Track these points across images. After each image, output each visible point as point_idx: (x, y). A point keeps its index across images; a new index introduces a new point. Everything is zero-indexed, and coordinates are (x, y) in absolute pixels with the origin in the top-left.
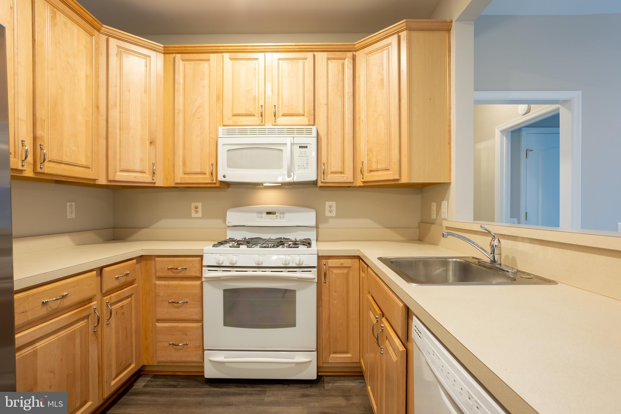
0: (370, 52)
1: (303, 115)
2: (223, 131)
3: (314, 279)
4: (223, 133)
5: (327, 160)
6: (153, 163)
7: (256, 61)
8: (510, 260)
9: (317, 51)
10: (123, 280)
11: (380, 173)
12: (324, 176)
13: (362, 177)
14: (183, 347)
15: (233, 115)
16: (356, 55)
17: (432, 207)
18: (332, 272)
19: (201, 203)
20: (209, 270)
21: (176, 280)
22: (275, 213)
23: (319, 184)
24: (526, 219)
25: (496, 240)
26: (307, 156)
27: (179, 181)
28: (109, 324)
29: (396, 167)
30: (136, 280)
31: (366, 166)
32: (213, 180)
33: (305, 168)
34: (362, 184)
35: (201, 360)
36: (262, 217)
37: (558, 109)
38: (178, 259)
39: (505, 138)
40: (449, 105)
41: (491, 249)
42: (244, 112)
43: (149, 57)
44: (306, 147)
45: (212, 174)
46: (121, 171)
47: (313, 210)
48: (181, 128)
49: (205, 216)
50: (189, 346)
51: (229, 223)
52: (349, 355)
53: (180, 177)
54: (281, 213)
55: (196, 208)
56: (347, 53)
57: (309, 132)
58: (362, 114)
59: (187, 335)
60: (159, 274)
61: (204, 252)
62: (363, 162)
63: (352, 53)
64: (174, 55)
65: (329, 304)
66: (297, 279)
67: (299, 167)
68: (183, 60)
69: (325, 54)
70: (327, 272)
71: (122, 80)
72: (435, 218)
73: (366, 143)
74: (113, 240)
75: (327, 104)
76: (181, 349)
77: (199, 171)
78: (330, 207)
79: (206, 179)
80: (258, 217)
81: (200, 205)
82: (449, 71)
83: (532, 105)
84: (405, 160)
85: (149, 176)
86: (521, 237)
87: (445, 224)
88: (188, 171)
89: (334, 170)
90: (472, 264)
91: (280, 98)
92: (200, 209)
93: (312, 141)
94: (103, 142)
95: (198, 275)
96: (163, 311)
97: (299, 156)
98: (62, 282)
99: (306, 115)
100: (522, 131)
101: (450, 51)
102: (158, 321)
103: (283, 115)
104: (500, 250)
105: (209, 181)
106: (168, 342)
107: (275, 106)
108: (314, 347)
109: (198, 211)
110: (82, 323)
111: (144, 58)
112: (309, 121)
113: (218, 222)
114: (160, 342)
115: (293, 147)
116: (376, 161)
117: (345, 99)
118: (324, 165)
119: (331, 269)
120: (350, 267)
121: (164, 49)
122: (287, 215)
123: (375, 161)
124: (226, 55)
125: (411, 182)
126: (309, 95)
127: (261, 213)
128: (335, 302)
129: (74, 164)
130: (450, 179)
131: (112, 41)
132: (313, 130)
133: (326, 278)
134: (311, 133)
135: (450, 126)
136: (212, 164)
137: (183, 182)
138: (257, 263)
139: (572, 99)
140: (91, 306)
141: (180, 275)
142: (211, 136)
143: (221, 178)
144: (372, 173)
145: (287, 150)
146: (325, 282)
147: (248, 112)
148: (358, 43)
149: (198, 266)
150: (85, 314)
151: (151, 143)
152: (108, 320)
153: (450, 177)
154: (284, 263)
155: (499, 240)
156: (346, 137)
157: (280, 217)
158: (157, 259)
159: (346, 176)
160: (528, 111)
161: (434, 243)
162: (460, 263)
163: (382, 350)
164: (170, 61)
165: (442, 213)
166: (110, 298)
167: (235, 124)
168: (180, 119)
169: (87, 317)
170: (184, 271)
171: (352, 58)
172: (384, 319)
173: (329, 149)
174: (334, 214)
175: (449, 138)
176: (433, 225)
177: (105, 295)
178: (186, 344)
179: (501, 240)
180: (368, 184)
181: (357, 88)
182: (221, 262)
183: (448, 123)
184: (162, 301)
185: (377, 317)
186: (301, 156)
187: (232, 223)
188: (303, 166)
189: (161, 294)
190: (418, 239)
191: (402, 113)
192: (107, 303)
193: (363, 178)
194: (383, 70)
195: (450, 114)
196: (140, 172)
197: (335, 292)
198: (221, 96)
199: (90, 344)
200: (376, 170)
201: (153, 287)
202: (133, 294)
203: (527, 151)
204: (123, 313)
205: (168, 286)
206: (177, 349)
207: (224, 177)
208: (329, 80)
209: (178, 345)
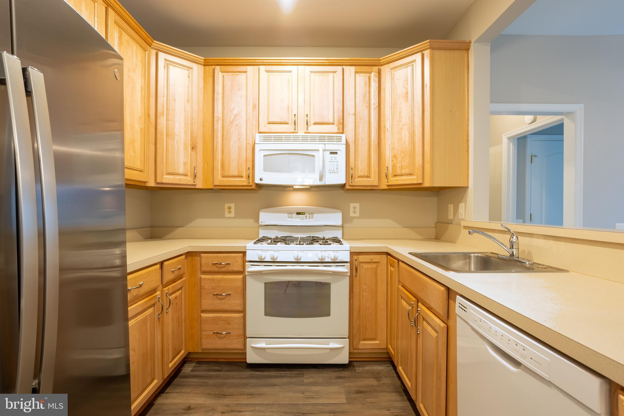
0: (395, 68)
1: (333, 124)
2: (260, 138)
3: (347, 272)
4: (260, 139)
5: (355, 165)
6: (194, 167)
7: (290, 74)
8: (526, 254)
9: (346, 65)
10: (176, 273)
11: (404, 178)
12: (352, 180)
13: (386, 181)
14: (226, 336)
15: (269, 123)
16: (381, 70)
17: (449, 209)
18: (362, 266)
19: (234, 204)
20: (251, 265)
21: (220, 275)
22: (304, 213)
23: (348, 187)
24: (531, 220)
25: (514, 237)
26: (337, 162)
27: (218, 184)
28: (168, 312)
29: (419, 171)
30: (184, 273)
31: (391, 171)
32: (249, 183)
33: (335, 172)
34: (386, 187)
35: (242, 348)
36: (292, 217)
37: (563, 119)
38: (222, 255)
39: (511, 144)
40: (467, 117)
41: (510, 245)
42: (278, 120)
43: (191, 68)
44: (336, 153)
45: (249, 177)
46: (168, 174)
47: (340, 211)
48: (220, 135)
49: (238, 216)
50: (231, 334)
51: (261, 222)
52: (377, 342)
53: (219, 180)
54: (310, 214)
55: (230, 208)
56: (374, 67)
57: (340, 139)
58: (387, 124)
59: (230, 325)
60: (204, 269)
61: (247, 249)
62: (388, 167)
63: (377, 67)
64: (213, 67)
65: (360, 296)
66: (332, 273)
67: (330, 171)
68: (222, 72)
69: (353, 69)
70: (358, 267)
71: (168, 90)
72: (452, 218)
73: (391, 150)
74: (151, 238)
75: (355, 114)
76: (224, 337)
77: (236, 174)
78: (355, 208)
79: (242, 182)
80: (289, 217)
81: (233, 206)
82: (467, 87)
83: (538, 116)
84: (427, 166)
85: (191, 179)
86: (536, 234)
87: (463, 224)
88: (227, 174)
89: (361, 174)
90: (492, 258)
91: (312, 108)
92: (233, 210)
93: (341, 148)
94: (152, 147)
95: (241, 269)
96: (208, 302)
97: (330, 162)
98: (139, 273)
99: (335, 124)
100: (527, 138)
101: (468, 68)
102: (203, 311)
103: (314, 124)
104: (518, 245)
105: (246, 184)
106: (212, 331)
107: (307, 115)
108: (346, 334)
109: (231, 212)
110: (151, 310)
111: (188, 70)
112: (338, 129)
113: (250, 222)
114: (205, 331)
115: (324, 153)
116: (401, 167)
117: (371, 109)
118: (352, 170)
119: (362, 264)
120: (379, 262)
121: (204, 62)
122: (315, 215)
123: (399, 167)
124: (262, 68)
125: (433, 186)
126: (339, 105)
127: (292, 213)
128: (365, 294)
129: (133, 168)
130: (467, 183)
131: (161, 54)
132: (342, 137)
133: (357, 272)
134: (341, 141)
135: (468, 136)
136: (249, 168)
137: (221, 184)
138: (296, 258)
139: (575, 111)
140: (156, 296)
141: (223, 269)
142: (248, 142)
143: (257, 181)
144: (397, 178)
145: (319, 156)
146: (356, 276)
147: (283, 121)
148: (384, 59)
149: (240, 261)
150: (152, 302)
151: (193, 148)
152: (167, 309)
153: (467, 182)
154: (320, 258)
155: (517, 237)
156: (373, 144)
157: (310, 217)
158: (202, 255)
159: (372, 180)
160: (534, 121)
161: (452, 241)
162: (481, 257)
163: (419, 330)
164: (209, 72)
165: (460, 214)
166: (169, 289)
167: (270, 131)
168: (219, 126)
169: (154, 305)
170: (227, 266)
171: (378, 72)
172: (420, 304)
173: (357, 155)
174: (357, 215)
175: (467, 146)
176: (450, 225)
177: (165, 286)
178: (229, 333)
179: (518, 237)
180: (392, 187)
181: (382, 100)
182: (263, 258)
183: (467, 133)
184: (207, 293)
185: (412, 303)
186: (332, 162)
187: (264, 222)
188: (334, 170)
189: (206, 287)
190: (435, 238)
191: (425, 123)
192: (166, 293)
193: (388, 182)
194: (407, 84)
195: (468, 125)
196: (183, 175)
197: (365, 285)
198: (257, 105)
199: (156, 329)
200: (401, 174)
201: (198, 280)
202: (183, 286)
203: (531, 156)
204: (177, 303)
205: (213, 280)
206: (220, 337)
207: (261, 180)
208: (357, 92)
209: (222, 334)
